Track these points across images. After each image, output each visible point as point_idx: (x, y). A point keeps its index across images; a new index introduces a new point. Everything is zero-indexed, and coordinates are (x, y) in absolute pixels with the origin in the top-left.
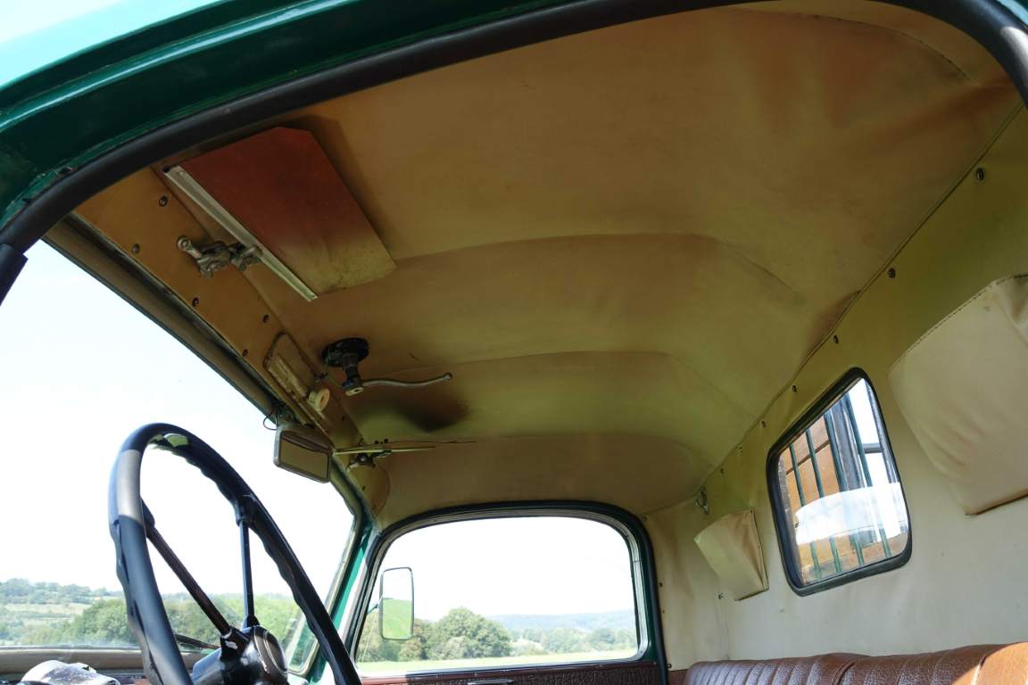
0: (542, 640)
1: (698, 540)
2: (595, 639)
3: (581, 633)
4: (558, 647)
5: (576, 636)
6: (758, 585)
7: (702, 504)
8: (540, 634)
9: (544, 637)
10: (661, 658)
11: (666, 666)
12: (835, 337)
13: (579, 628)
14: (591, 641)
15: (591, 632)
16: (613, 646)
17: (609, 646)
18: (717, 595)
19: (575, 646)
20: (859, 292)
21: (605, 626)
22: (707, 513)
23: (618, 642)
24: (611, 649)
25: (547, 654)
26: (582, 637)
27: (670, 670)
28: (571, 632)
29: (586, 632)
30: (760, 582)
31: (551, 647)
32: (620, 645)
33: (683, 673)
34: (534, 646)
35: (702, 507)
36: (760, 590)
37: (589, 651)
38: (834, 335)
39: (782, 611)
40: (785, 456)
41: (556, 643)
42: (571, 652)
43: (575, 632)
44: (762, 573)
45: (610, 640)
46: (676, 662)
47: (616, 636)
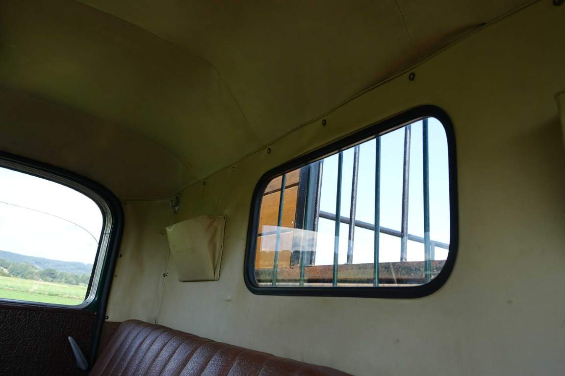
0: (9, 268)
1: (170, 230)
2: (45, 274)
3: (36, 268)
4: (18, 274)
5: (32, 270)
6: (210, 274)
7: (174, 204)
8: (9, 264)
9: (11, 266)
10: (102, 311)
11: (105, 317)
12: (413, 74)
13: (37, 266)
14: (41, 275)
15: (42, 269)
16: (54, 280)
17: (51, 279)
18: (163, 274)
19: (30, 275)
20: (484, 24)
21: (53, 268)
22: (175, 212)
23: (58, 278)
24: (52, 281)
25: (10, 276)
26: (36, 271)
27: (106, 320)
28: (30, 267)
29: (39, 268)
30: (213, 273)
31: (14, 273)
32: (59, 280)
33: (117, 325)
34: (3, 270)
35: (174, 207)
36: (210, 279)
37: (37, 280)
38: (412, 71)
39: (228, 300)
40: (276, 182)
41: (18, 271)
42: (27, 279)
43: (33, 267)
44: (218, 265)
45: (53, 276)
46: (113, 315)
47: (58, 274)
